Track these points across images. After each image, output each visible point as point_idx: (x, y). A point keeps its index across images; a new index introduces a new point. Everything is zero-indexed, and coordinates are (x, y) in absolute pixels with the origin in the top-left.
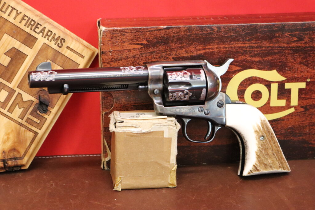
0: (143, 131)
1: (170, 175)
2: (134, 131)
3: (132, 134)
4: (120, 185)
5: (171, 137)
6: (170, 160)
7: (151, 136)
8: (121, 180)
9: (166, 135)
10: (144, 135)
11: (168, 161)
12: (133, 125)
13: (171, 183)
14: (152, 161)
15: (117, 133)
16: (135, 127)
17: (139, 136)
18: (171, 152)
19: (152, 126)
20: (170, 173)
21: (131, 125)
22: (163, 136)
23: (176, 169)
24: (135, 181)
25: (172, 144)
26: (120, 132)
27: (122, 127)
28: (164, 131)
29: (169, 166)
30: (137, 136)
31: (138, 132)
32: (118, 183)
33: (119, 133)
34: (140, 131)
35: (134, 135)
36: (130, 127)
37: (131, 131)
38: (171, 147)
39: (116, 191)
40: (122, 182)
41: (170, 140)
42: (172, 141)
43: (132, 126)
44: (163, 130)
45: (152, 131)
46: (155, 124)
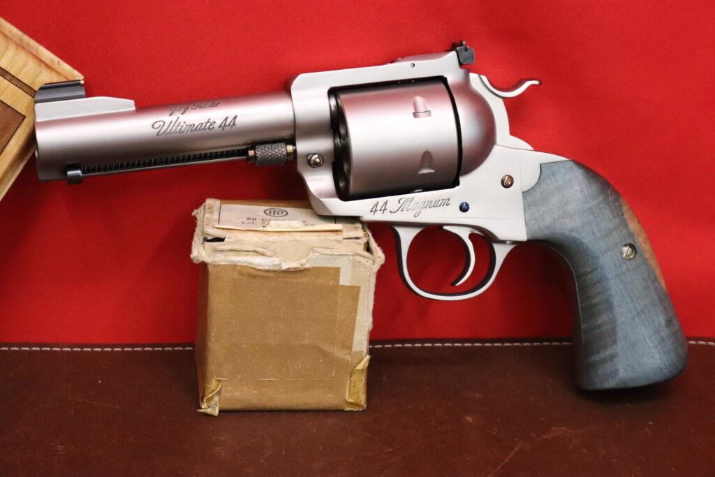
0: (285, 266)
1: (350, 380)
2: (258, 265)
3: (253, 271)
4: (216, 398)
5: (358, 285)
6: (352, 343)
7: (305, 280)
8: (219, 388)
9: (345, 280)
10: (288, 275)
11: (347, 345)
12: (257, 249)
13: (351, 400)
14: (306, 342)
15: (215, 266)
16: (262, 254)
17: (271, 277)
18: (357, 322)
19: (309, 254)
20: (351, 377)
21: (252, 249)
22: (338, 280)
23: (367, 365)
24: (255, 392)
25: (359, 303)
26: (222, 263)
27: (227, 253)
28: (339, 268)
29: (348, 358)
30: (267, 278)
31: (271, 268)
32: (210, 395)
33: (218, 265)
34: (275, 265)
35: (260, 274)
36: (250, 253)
37: (252, 264)
38: (358, 311)
39: (206, 415)
40: (222, 394)
41: (354, 292)
42: (360, 296)
43: (255, 251)
44: (338, 266)
45: (307, 266)
46: (318, 250)
